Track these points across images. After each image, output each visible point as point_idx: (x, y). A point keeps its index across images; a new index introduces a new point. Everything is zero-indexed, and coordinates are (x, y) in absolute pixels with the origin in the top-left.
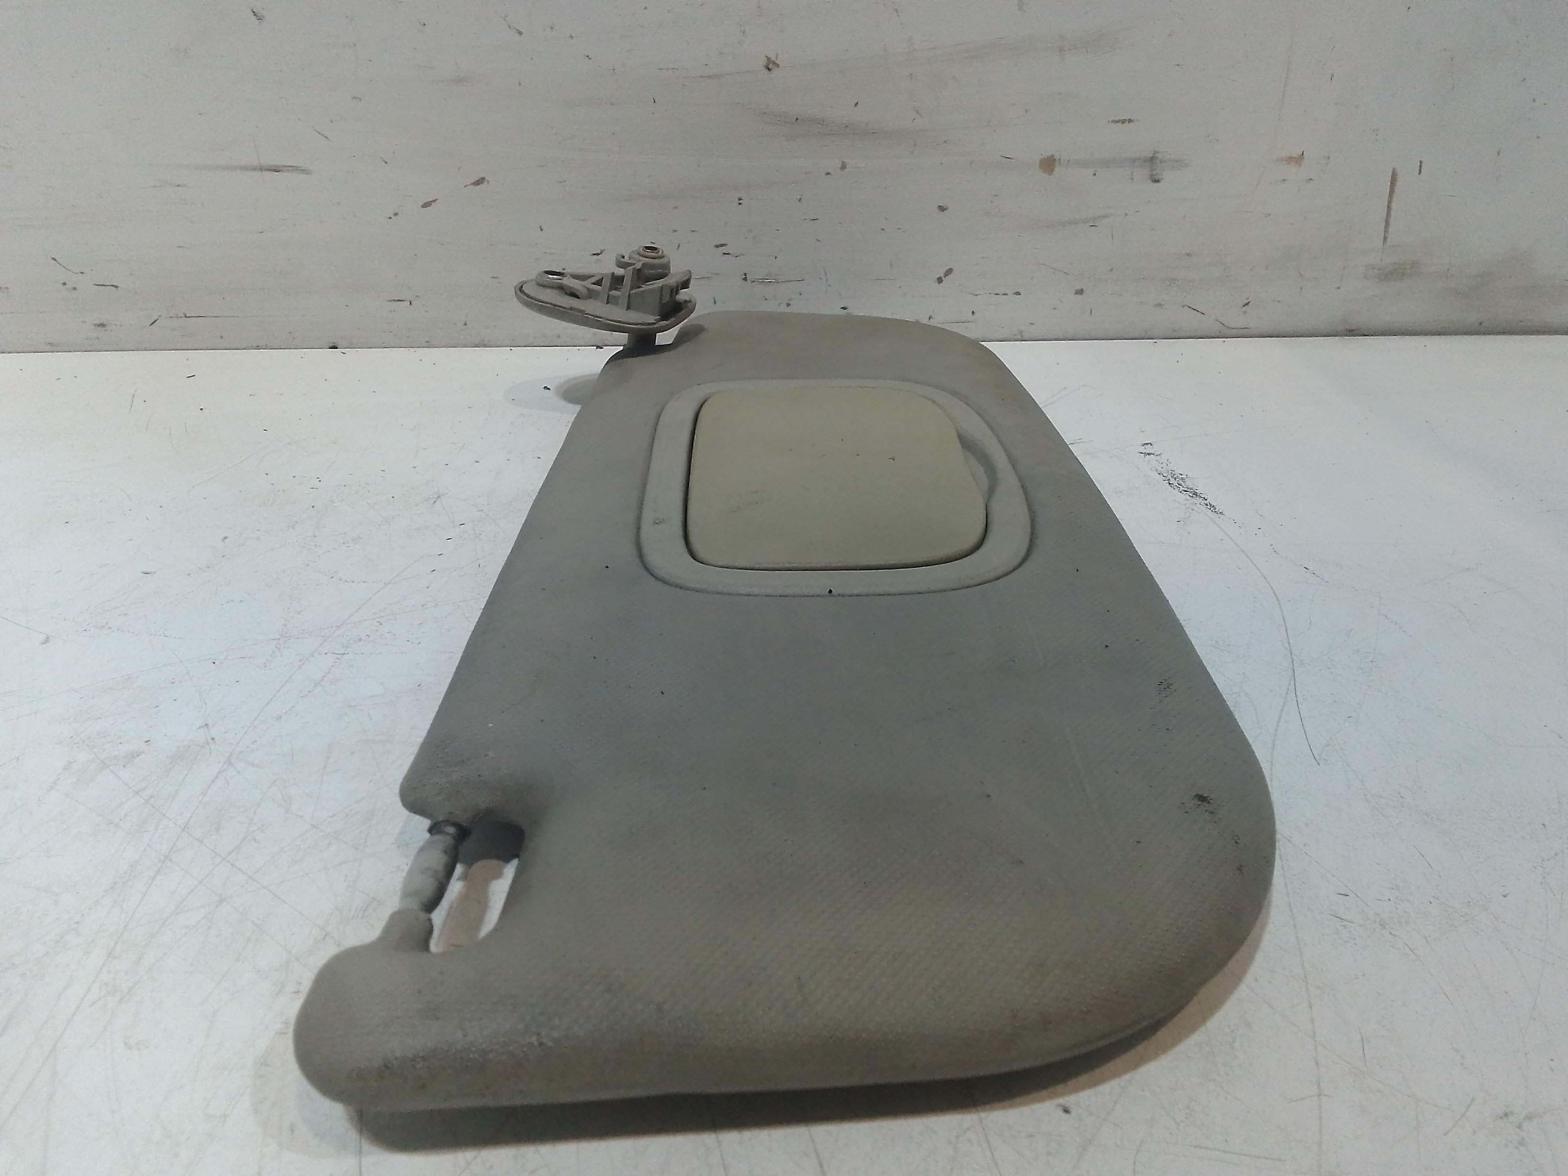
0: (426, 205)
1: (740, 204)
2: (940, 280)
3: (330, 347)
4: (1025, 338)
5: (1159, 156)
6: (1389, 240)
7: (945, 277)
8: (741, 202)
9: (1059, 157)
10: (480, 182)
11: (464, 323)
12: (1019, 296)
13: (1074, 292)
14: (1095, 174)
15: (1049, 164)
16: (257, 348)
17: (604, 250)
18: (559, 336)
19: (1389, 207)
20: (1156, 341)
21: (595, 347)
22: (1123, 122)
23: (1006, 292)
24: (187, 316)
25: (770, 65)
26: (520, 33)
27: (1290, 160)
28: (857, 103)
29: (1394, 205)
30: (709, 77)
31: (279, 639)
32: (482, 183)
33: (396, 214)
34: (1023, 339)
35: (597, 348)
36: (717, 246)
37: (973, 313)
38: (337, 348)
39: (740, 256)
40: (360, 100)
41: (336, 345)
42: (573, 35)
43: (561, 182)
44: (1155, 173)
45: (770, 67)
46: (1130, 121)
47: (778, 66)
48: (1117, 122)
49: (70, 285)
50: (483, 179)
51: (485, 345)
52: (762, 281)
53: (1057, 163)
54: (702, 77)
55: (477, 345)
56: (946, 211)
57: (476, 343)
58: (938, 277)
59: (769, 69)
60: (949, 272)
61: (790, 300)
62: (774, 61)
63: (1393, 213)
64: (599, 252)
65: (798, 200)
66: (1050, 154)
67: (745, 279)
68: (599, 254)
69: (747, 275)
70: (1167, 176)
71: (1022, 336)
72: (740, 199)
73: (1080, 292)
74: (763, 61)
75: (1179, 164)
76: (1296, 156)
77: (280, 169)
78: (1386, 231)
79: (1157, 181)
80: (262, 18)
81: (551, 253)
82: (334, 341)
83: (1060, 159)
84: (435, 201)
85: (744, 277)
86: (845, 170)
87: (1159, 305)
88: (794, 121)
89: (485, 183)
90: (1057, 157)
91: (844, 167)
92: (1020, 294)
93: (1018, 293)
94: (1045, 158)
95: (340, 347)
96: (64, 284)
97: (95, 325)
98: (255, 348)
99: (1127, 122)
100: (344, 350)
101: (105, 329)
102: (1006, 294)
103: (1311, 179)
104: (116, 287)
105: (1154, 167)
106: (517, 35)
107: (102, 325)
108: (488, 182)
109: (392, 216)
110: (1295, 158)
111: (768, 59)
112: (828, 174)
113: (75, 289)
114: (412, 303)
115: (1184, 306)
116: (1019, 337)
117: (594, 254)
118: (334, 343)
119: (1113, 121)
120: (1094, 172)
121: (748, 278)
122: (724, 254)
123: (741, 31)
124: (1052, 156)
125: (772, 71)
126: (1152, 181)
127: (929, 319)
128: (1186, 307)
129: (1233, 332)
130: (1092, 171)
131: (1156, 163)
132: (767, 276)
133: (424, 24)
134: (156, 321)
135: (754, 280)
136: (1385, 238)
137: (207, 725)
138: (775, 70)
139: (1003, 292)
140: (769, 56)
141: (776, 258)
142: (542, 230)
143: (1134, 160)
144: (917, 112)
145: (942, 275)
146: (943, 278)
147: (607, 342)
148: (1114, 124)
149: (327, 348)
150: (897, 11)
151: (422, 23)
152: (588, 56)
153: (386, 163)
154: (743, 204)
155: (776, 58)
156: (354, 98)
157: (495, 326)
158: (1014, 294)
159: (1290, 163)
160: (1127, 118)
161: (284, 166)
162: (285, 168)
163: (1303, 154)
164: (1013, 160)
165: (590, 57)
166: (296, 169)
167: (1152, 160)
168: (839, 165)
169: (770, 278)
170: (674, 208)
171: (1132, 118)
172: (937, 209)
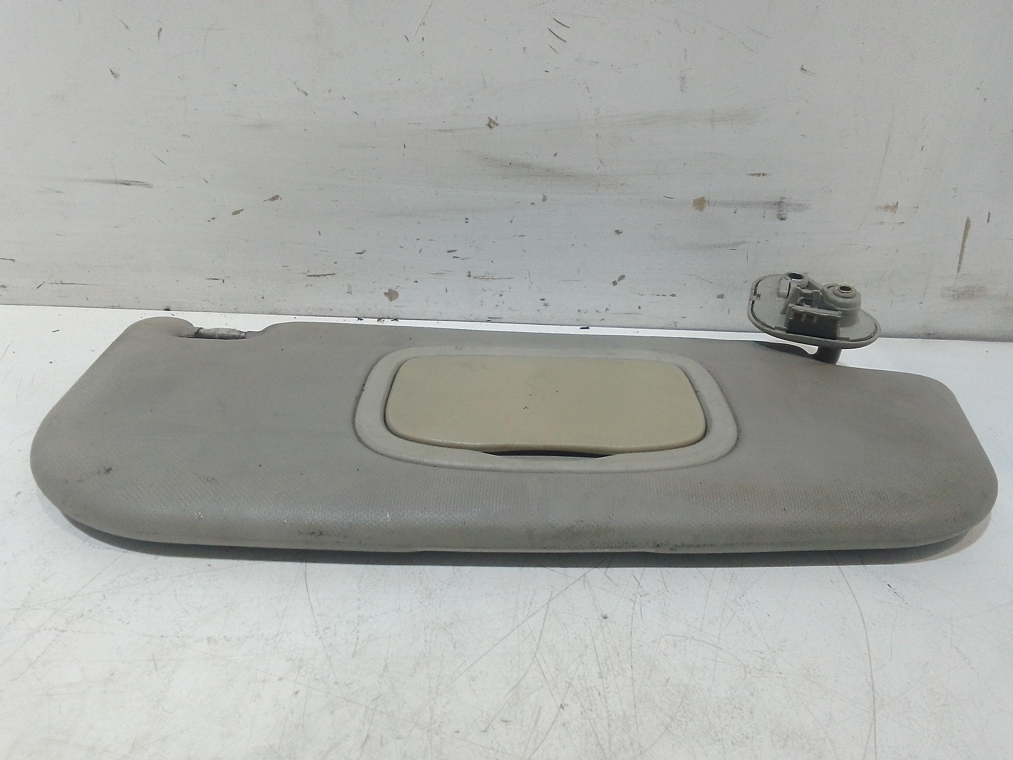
0: (236, 213)
1: (467, 222)
2: (615, 283)
3: (165, 309)
4: (678, 327)
5: (785, 200)
6: (962, 270)
7: (619, 281)
8: (467, 221)
10: (274, 198)
11: (262, 297)
13: (716, 296)
15: (700, 204)
16: (113, 307)
17: (366, 251)
18: (331, 310)
19: (963, 246)
21: (357, 318)
22: (759, 175)
23: (665, 294)
24: (63, 283)
25: (491, 124)
26: (306, 94)
27: (887, 208)
28: (556, 154)
29: (967, 244)
30: (446, 131)
32: (277, 199)
33: (213, 219)
34: (677, 328)
35: (358, 319)
36: (449, 252)
37: (639, 307)
38: (170, 310)
39: (466, 259)
40: (188, 137)
41: (170, 309)
42: (345, 97)
43: (334, 201)
44: (781, 213)
45: (491, 125)
46: (764, 175)
47: (497, 125)
48: (753, 175)
50: (278, 196)
51: (277, 313)
52: (482, 278)
53: (706, 203)
54: (440, 130)
55: (271, 312)
56: (620, 234)
58: (613, 281)
59: (491, 127)
60: (622, 277)
61: (503, 292)
62: (494, 122)
63: (966, 250)
64: (362, 251)
65: (510, 221)
66: (701, 196)
67: (469, 276)
68: (362, 253)
69: (471, 273)
70: (791, 215)
71: (676, 326)
72: (467, 219)
73: (721, 296)
74: (487, 121)
75: (801, 207)
76: (892, 205)
77: (130, 183)
78: (960, 263)
79: (783, 219)
80: (118, 76)
81: (326, 251)
82: (168, 306)
83: (709, 200)
84: (242, 210)
85: (469, 274)
86: (546, 201)
88: (508, 165)
89: (279, 199)
90: (707, 198)
91: (544, 199)
92: (675, 296)
93: (674, 295)
94: (697, 199)
95: (173, 309)
98: (111, 307)
99: (761, 175)
100: (174, 312)
101: (6, 289)
102: (665, 296)
103: (903, 223)
104: (14, 260)
105: (781, 209)
106: (304, 95)
107: (4, 286)
108: (281, 199)
109: (211, 220)
110: (891, 206)
111: (490, 120)
112: (533, 204)
114: (224, 281)
116: (674, 327)
117: (358, 253)
118: (168, 307)
119: (750, 174)
120: (734, 211)
121: (471, 275)
122: (454, 257)
123: (470, 99)
124: (703, 197)
126: (779, 219)
127: (606, 310)
130: (734, 210)
131: (783, 206)
132: (486, 274)
133: (236, 85)
134: (41, 285)
135: (476, 277)
136: (959, 268)
138: (495, 128)
139: (662, 294)
140: (491, 118)
141: (492, 262)
142: (320, 234)
143: (766, 203)
144: (601, 162)
145: (617, 280)
146: (617, 282)
147: (366, 316)
148: (751, 177)
149: (163, 310)
150: (588, 88)
151: (234, 84)
152: (356, 113)
153: (207, 182)
154: (469, 222)
155: (496, 119)
156: (184, 135)
157: (285, 300)
158: (671, 295)
159: (886, 211)
160: (762, 173)
161: (133, 181)
162: (134, 183)
163: (897, 203)
164: (672, 200)
165: (358, 113)
166: (142, 184)
167: (779, 204)
168: (541, 197)
169: (488, 276)
170: (418, 223)
171: (766, 173)
172: (614, 233)
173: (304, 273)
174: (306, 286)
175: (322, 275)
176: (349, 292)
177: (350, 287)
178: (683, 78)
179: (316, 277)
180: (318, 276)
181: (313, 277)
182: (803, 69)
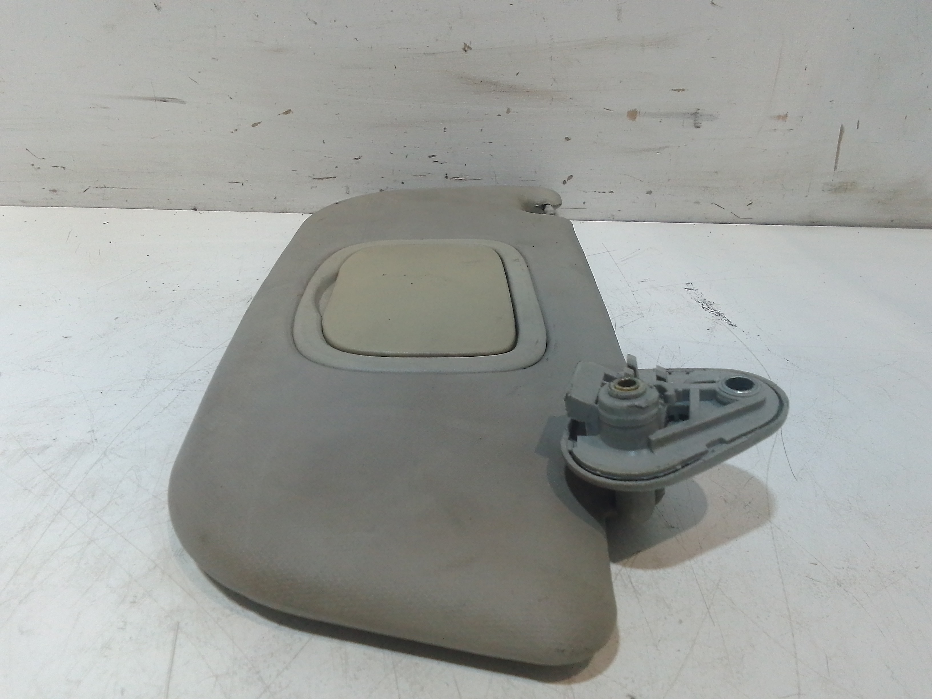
0: (255, 125)
1: (445, 131)
2: (564, 182)
3: (193, 209)
4: (616, 218)
5: (699, 111)
6: (838, 168)
7: (568, 180)
8: (445, 130)
9: (639, 111)
10: (287, 113)
11: (275, 198)
12: (613, 194)
13: (646, 192)
14: (661, 122)
15: (633, 115)
16: (148, 208)
17: (362, 156)
19: (838, 148)
20: (694, 224)
22: (679, 90)
23: (605, 191)
24: (106, 187)
25: (466, 48)
26: (316, 24)
27: (779, 117)
28: (518, 73)
29: (841, 146)
30: (429, 54)
31: (144, 380)
32: (289, 113)
33: (236, 130)
34: (614, 220)
36: (430, 157)
37: (584, 203)
38: (197, 210)
39: (444, 163)
40: (217, 60)
42: (348, 26)
43: (337, 114)
44: (696, 122)
45: (466, 49)
46: (683, 90)
47: (471, 49)
48: (674, 90)
49: (36, 166)
50: (290, 110)
51: (287, 211)
52: (457, 179)
53: (638, 114)
54: (424, 53)
56: (569, 141)
57: (282, 210)
58: (563, 180)
59: (466, 51)
60: (571, 177)
62: (468, 46)
63: (840, 152)
64: (358, 157)
65: (480, 130)
66: (634, 108)
67: (446, 177)
68: (358, 159)
69: (448, 175)
70: (704, 124)
72: (445, 128)
73: (650, 193)
74: (463, 46)
75: (712, 117)
76: (783, 115)
77: (167, 100)
78: (836, 163)
79: (698, 127)
80: (160, 8)
81: (329, 157)
83: (640, 112)
84: (259, 123)
85: (446, 176)
86: (509, 113)
87: (697, 203)
88: (479, 83)
89: (291, 113)
90: (638, 110)
91: (508, 111)
92: (613, 193)
93: (612, 192)
94: (631, 111)
95: (199, 209)
96: (33, 165)
97: (50, 190)
98: (147, 208)
99: (681, 91)
100: (200, 212)
101: (56, 193)
102: (604, 192)
103: (792, 130)
104: (64, 168)
105: (697, 119)
106: (314, 24)
107: (54, 191)
108: (293, 113)
109: (233, 131)
110: (782, 116)
111: (465, 45)
112: (499, 115)
113: (39, 168)
114: (243, 184)
115: (712, 204)
116: (612, 219)
117: (356, 159)
118: (195, 207)
119: (672, 90)
120: (660, 121)
121: (448, 177)
122: (434, 161)
123: (449, 27)
124: (635, 109)
125: (467, 52)
126: (695, 127)
128: (714, 204)
129: (742, 220)
131: (698, 116)
132: (460, 176)
134: (87, 189)
135: (452, 178)
136: (835, 167)
137: (93, 431)
138: (469, 51)
139: (603, 191)
140: (466, 43)
141: (466, 165)
142: (324, 143)
143: (685, 114)
144: (554, 80)
145: (566, 179)
146: (567, 181)
148: (673, 92)
149: (191, 210)
150: (544, 19)
151: (257, 15)
152: (356, 39)
153: (231, 99)
154: (447, 131)
155: (470, 44)
156: (213, 59)
157: (293, 200)
158: (610, 192)
159: (779, 119)
160: (681, 89)
161: (170, 98)
162: (169, 100)
163: (787, 114)
164: (611, 111)
165: (357, 39)
166: (176, 100)
167: (695, 114)
168: (506, 110)
169: (462, 177)
170: (405, 132)
171: (684, 88)
172: (564, 139)
173: (310, 177)
174: (312, 188)
175: (325, 178)
176: (347, 192)
177: (348, 188)
178: (619, 11)
179: (320, 180)
180: (322, 179)
181: (317, 180)
182: (713, 3)
